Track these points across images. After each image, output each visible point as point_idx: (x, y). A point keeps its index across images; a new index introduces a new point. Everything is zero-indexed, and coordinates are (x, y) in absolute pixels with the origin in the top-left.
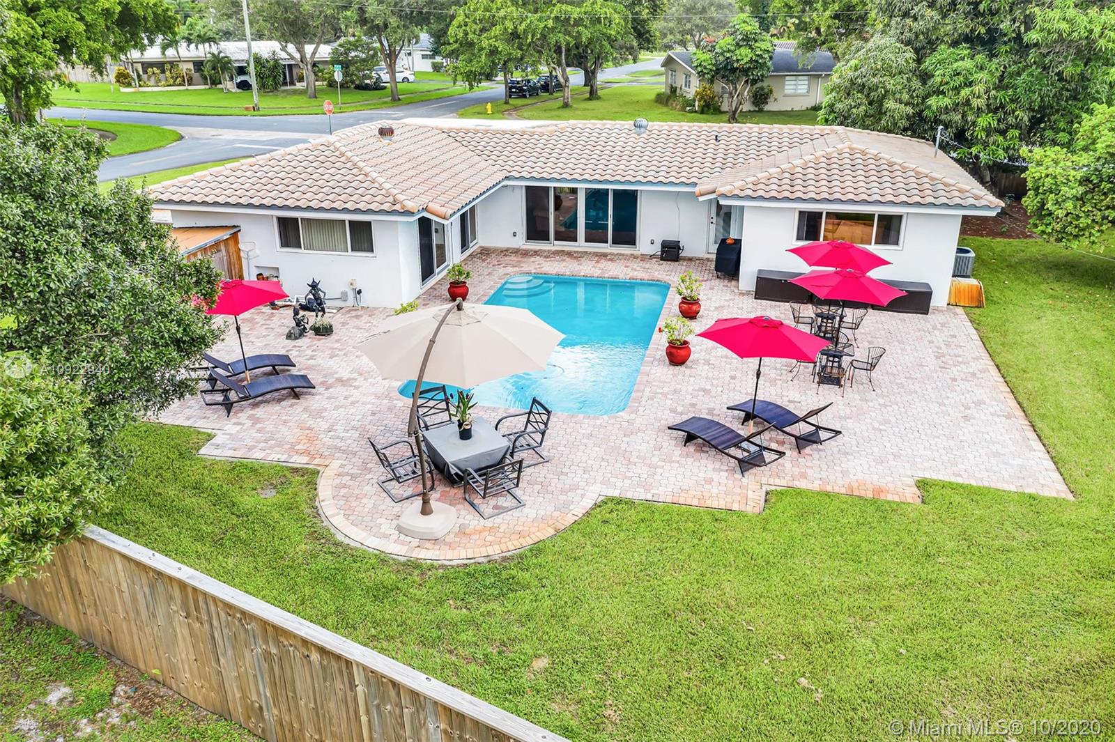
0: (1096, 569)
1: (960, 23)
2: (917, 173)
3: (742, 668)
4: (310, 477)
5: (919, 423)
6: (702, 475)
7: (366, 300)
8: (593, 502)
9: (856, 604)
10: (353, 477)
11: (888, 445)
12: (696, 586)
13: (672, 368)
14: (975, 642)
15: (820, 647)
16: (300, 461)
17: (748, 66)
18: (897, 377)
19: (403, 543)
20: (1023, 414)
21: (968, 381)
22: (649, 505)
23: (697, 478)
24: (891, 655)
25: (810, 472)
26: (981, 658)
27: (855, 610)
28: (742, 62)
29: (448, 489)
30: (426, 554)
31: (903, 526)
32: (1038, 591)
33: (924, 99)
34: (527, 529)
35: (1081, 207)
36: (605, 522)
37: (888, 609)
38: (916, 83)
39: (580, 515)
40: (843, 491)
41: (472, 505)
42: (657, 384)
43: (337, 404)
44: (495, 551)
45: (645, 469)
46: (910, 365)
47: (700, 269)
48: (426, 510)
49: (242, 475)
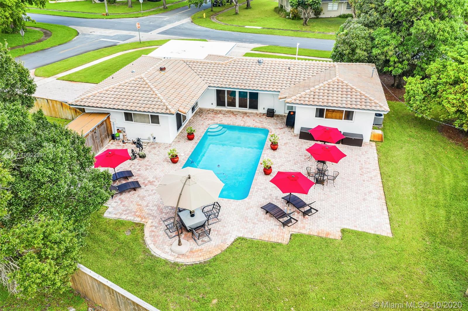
0: (391, 266)
1: (387, 19)
2: (361, 93)
3: (275, 304)
4: (141, 226)
5: (347, 202)
6: (271, 227)
7: (157, 140)
8: (234, 239)
9: (313, 281)
10: (156, 227)
11: (335, 213)
12: (264, 273)
13: (265, 176)
14: (346, 294)
15: (299, 296)
16: (138, 220)
17: (311, 3)
18: (344, 179)
19: (173, 256)
20: (384, 197)
21: (369, 181)
22: (252, 241)
23: (268, 229)
24: (320, 300)
25: (306, 226)
26: (347, 301)
27: (312, 283)
28: (309, 2)
29: (187, 233)
30: (180, 260)
31: (333, 249)
32: (370, 275)
33: (371, 48)
34: (212, 250)
35: (423, 102)
36: (237, 248)
37: (322, 282)
38: (369, 42)
39: (229, 245)
40: (316, 234)
41: (195, 240)
42: (259, 184)
43: (149, 193)
44: (202, 259)
45: (252, 224)
46: (350, 173)
47: (281, 122)
48: (180, 244)
49: (119, 226)
